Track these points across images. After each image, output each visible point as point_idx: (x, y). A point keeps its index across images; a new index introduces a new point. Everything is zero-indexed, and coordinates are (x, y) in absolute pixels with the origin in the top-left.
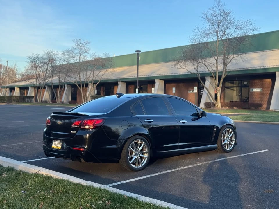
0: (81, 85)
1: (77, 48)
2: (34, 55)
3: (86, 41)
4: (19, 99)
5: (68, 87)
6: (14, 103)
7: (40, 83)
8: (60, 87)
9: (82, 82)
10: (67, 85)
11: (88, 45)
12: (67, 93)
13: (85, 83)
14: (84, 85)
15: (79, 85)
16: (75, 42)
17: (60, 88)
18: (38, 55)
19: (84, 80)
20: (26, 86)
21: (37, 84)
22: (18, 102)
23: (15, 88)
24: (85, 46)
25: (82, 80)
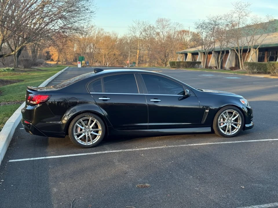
0: (239, 50)
1: (235, 12)
2: (200, 21)
3: (246, 3)
4: (187, 64)
5: (231, 53)
6: (183, 68)
7: (205, 48)
8: (221, 52)
9: (240, 47)
10: (231, 50)
11: (249, 7)
12: (230, 59)
13: (242, 49)
14: (242, 51)
15: (237, 51)
16: (234, 5)
17: (221, 54)
18: (204, 21)
19: (242, 46)
20: (196, 52)
21: (202, 50)
22: (186, 67)
23: (188, 54)
24: (245, 9)
25: (240, 45)
